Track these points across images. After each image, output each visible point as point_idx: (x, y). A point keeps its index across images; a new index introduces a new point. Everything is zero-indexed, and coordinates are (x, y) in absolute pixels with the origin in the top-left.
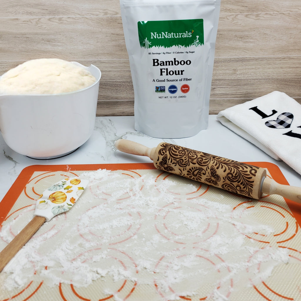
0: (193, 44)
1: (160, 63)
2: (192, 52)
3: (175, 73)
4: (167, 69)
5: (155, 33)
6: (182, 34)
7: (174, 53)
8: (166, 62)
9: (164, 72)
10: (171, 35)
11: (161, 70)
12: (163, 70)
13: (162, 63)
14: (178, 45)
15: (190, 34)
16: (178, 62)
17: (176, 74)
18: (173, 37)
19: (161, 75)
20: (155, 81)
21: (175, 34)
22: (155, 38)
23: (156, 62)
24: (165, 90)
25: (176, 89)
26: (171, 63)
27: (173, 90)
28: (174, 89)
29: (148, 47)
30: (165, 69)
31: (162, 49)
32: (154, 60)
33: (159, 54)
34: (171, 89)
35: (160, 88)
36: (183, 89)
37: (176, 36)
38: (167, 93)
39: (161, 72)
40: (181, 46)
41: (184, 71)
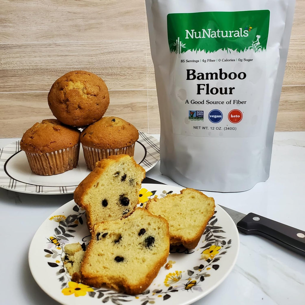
0: (250, 48)
1: (197, 76)
2: (249, 60)
3: (220, 91)
4: (208, 85)
5: (193, 31)
6: (233, 32)
7: (219, 60)
8: (207, 74)
9: (203, 89)
10: (217, 33)
11: (199, 85)
12: (202, 87)
13: (201, 76)
14: (226, 49)
15: (246, 32)
16: (226, 74)
17: (221, 93)
18: (220, 37)
19: (199, 93)
20: (189, 102)
21: (222, 32)
22: (192, 37)
23: (191, 74)
24: (203, 117)
25: (220, 116)
26: (214, 75)
27: (215, 117)
28: (218, 116)
29: (181, 51)
30: (204, 85)
31: (201, 54)
32: (188, 71)
33: (197, 61)
34: (213, 116)
35: (196, 113)
36: (232, 116)
37: (225, 34)
38: (206, 121)
39: (199, 89)
40: (231, 50)
41: (234, 88)
